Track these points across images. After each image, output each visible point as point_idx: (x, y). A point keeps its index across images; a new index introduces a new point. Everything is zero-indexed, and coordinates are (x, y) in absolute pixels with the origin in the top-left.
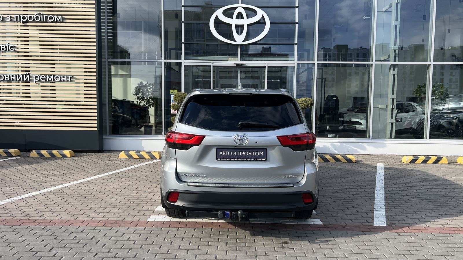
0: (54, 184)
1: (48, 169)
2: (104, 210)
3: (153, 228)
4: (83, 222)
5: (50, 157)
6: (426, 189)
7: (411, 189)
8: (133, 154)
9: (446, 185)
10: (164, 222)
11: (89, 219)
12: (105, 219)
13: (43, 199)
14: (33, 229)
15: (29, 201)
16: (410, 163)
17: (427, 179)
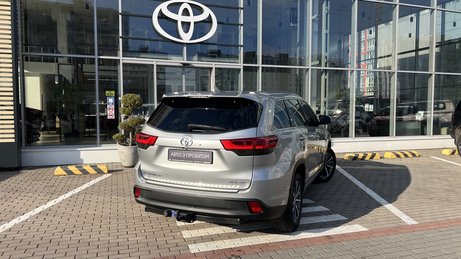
8: (72, 168)
16: (353, 160)
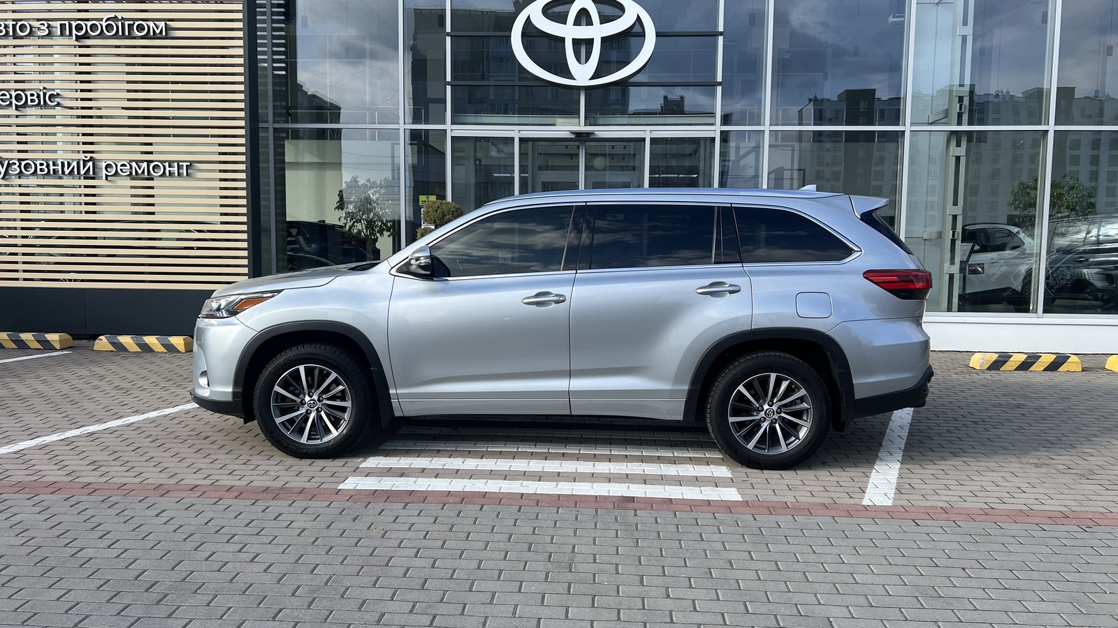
0: (141, 409)
1: (132, 377)
2: (244, 464)
3: (349, 504)
4: (194, 488)
5: (140, 352)
6: (1011, 427)
7: (976, 426)
9: (1063, 419)
10: (377, 490)
11: (208, 482)
12: (243, 483)
13: (111, 440)
14: (80, 502)
15: (79, 444)
16: (989, 369)
17: (1019, 406)
